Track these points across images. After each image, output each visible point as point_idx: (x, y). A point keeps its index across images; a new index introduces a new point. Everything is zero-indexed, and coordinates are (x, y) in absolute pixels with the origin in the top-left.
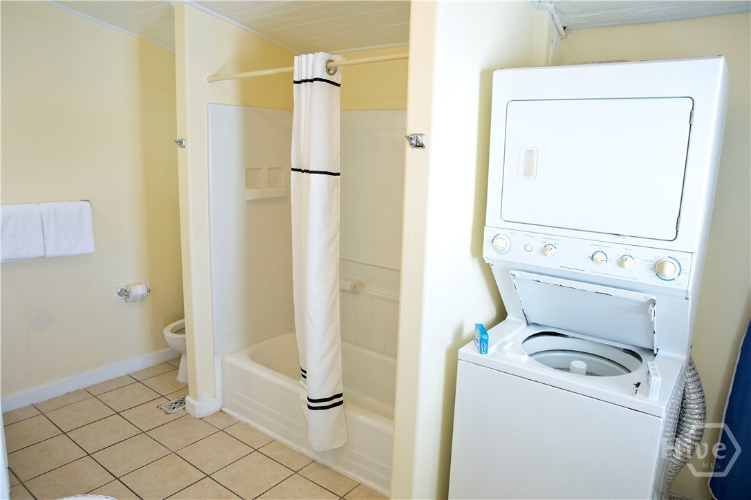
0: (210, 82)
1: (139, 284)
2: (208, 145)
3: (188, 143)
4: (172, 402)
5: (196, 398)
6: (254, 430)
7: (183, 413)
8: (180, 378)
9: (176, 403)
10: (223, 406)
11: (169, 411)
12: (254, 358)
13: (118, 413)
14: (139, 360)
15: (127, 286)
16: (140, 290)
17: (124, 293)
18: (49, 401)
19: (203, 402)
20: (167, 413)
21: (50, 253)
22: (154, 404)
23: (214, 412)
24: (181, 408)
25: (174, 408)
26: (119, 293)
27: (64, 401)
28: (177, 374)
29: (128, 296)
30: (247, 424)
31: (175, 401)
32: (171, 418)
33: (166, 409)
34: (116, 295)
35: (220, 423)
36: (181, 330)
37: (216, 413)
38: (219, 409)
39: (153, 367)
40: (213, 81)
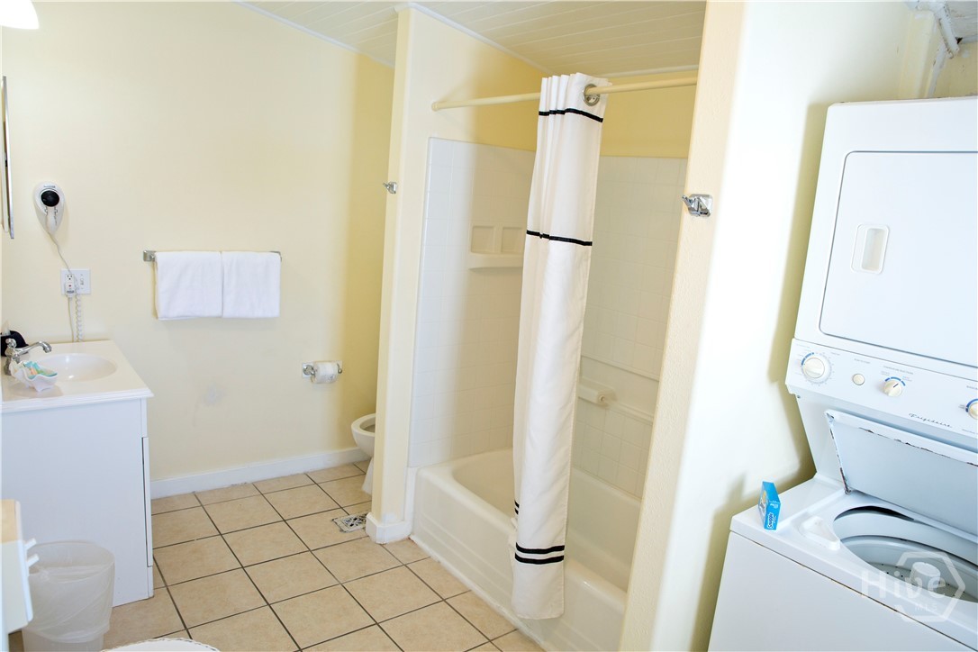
0: (435, 110)
1: (330, 361)
2: (426, 192)
3: (400, 188)
4: (351, 516)
5: (379, 517)
6: (447, 573)
7: (362, 533)
8: (365, 488)
9: (355, 519)
10: (412, 533)
11: (345, 529)
12: (459, 477)
13: (285, 521)
14: (320, 457)
15: (315, 362)
16: (329, 369)
17: (311, 371)
18: (211, 491)
19: (388, 524)
20: (342, 530)
21: (229, 312)
22: (329, 516)
23: (399, 539)
24: (361, 526)
25: (352, 525)
26: (305, 371)
27: (228, 495)
28: (363, 482)
29: (314, 375)
30: (439, 562)
31: (354, 516)
32: (345, 537)
33: (342, 525)
34: (301, 371)
35: (405, 555)
36: (370, 427)
37: (403, 541)
38: (406, 536)
39: (335, 468)
40: (440, 109)
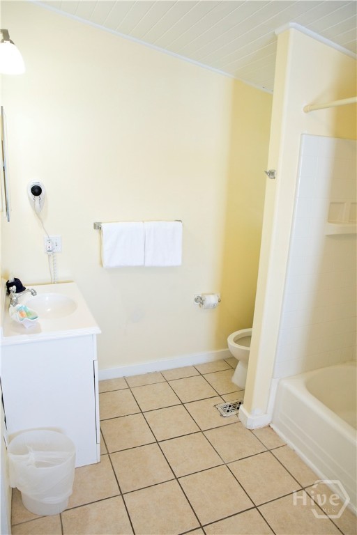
0: (305, 112)
1: (213, 294)
2: (298, 176)
3: (279, 175)
4: (226, 404)
5: (249, 410)
6: (301, 461)
7: (235, 419)
8: (236, 379)
9: (230, 406)
10: (272, 422)
11: (224, 414)
13: (183, 404)
14: (203, 355)
15: (203, 294)
16: (212, 300)
17: (200, 300)
18: (135, 377)
19: (255, 415)
20: (222, 415)
21: (148, 263)
22: (212, 402)
23: (262, 426)
24: (234, 413)
25: (228, 411)
26: (196, 300)
27: (146, 380)
28: (232, 375)
29: (203, 304)
30: (294, 450)
31: (229, 404)
32: (225, 421)
33: (222, 411)
34: (193, 300)
35: (269, 442)
37: (264, 428)
38: (267, 424)
39: (212, 362)
